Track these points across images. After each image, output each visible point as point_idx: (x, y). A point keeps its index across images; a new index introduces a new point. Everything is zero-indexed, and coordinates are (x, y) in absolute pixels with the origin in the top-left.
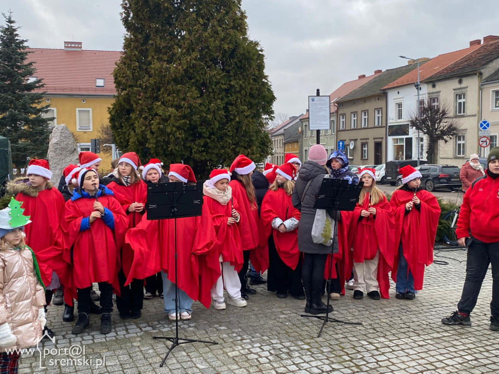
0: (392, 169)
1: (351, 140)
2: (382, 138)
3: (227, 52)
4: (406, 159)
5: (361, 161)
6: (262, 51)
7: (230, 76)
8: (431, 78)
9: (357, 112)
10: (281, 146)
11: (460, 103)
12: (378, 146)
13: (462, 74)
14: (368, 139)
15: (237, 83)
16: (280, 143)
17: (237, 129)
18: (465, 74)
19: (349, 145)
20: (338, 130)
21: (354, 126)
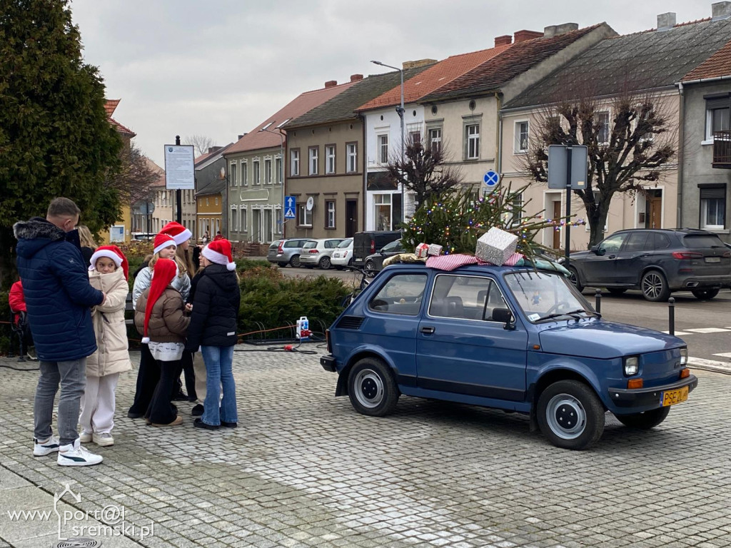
0: (363, 245)
1: (309, 195)
2: (358, 193)
3: (48, 84)
4: (393, 229)
5: (326, 232)
6: (101, 80)
7: (54, 115)
8: (430, 96)
9: (318, 146)
10: (191, 201)
11: (472, 140)
12: (352, 207)
13: (475, 94)
14: (336, 194)
15: (64, 125)
16: (189, 195)
17: (63, 186)
18: (478, 93)
19: (306, 203)
20: (289, 176)
21: (314, 171)
